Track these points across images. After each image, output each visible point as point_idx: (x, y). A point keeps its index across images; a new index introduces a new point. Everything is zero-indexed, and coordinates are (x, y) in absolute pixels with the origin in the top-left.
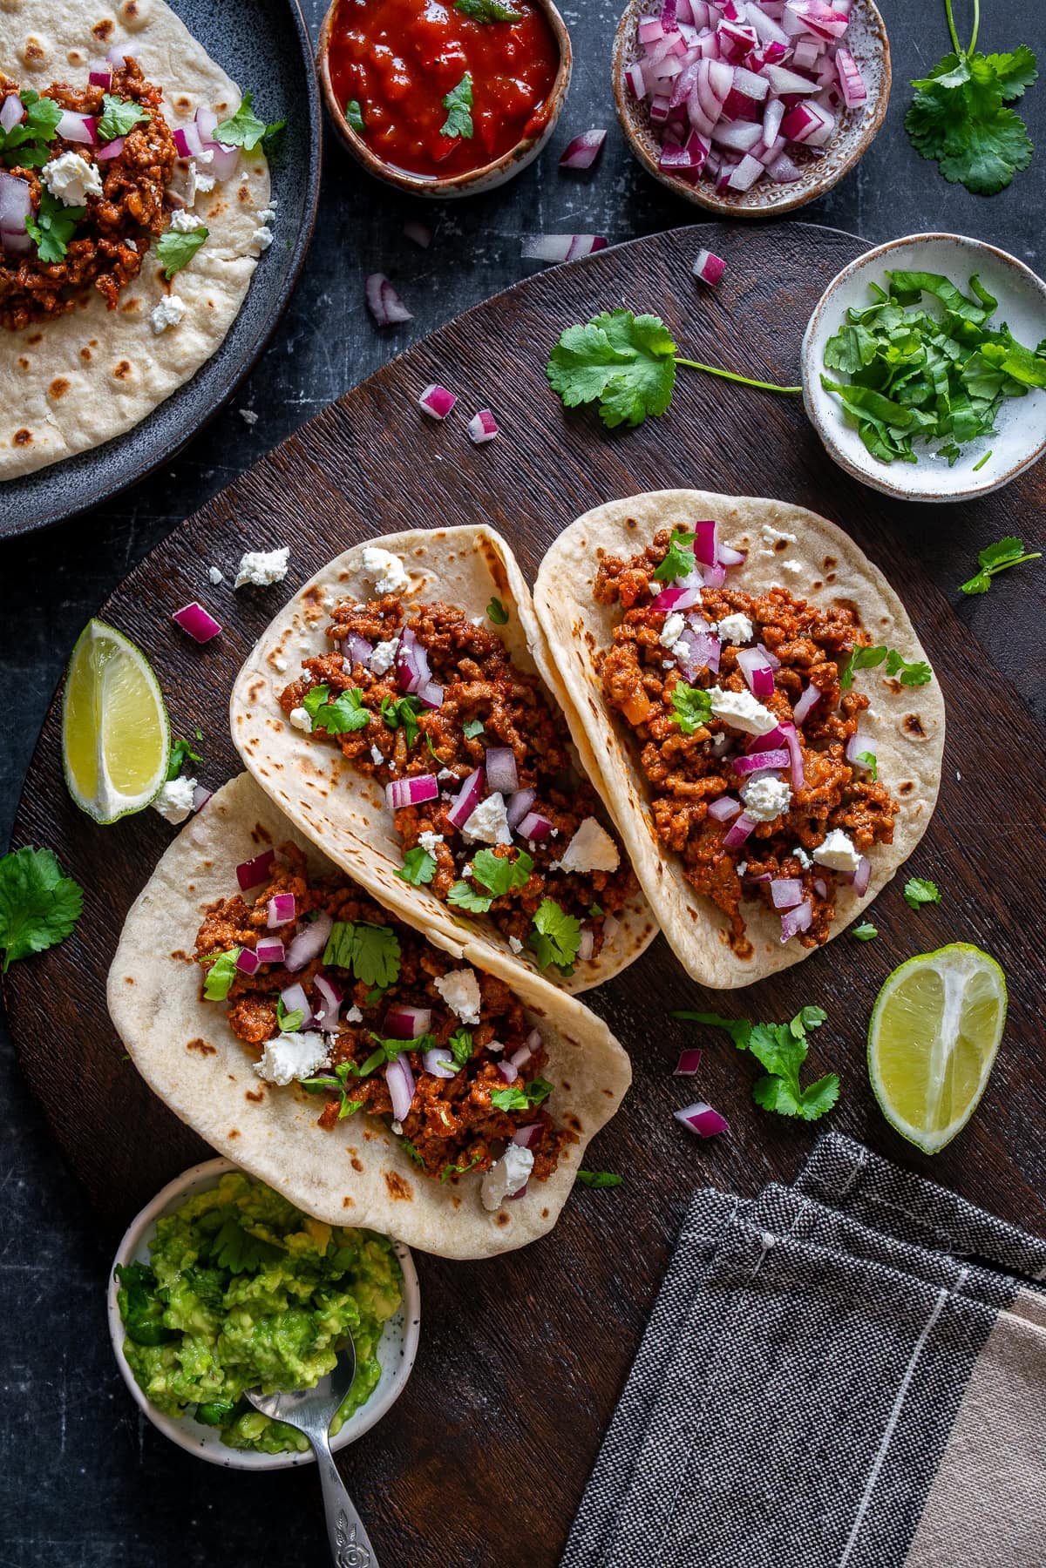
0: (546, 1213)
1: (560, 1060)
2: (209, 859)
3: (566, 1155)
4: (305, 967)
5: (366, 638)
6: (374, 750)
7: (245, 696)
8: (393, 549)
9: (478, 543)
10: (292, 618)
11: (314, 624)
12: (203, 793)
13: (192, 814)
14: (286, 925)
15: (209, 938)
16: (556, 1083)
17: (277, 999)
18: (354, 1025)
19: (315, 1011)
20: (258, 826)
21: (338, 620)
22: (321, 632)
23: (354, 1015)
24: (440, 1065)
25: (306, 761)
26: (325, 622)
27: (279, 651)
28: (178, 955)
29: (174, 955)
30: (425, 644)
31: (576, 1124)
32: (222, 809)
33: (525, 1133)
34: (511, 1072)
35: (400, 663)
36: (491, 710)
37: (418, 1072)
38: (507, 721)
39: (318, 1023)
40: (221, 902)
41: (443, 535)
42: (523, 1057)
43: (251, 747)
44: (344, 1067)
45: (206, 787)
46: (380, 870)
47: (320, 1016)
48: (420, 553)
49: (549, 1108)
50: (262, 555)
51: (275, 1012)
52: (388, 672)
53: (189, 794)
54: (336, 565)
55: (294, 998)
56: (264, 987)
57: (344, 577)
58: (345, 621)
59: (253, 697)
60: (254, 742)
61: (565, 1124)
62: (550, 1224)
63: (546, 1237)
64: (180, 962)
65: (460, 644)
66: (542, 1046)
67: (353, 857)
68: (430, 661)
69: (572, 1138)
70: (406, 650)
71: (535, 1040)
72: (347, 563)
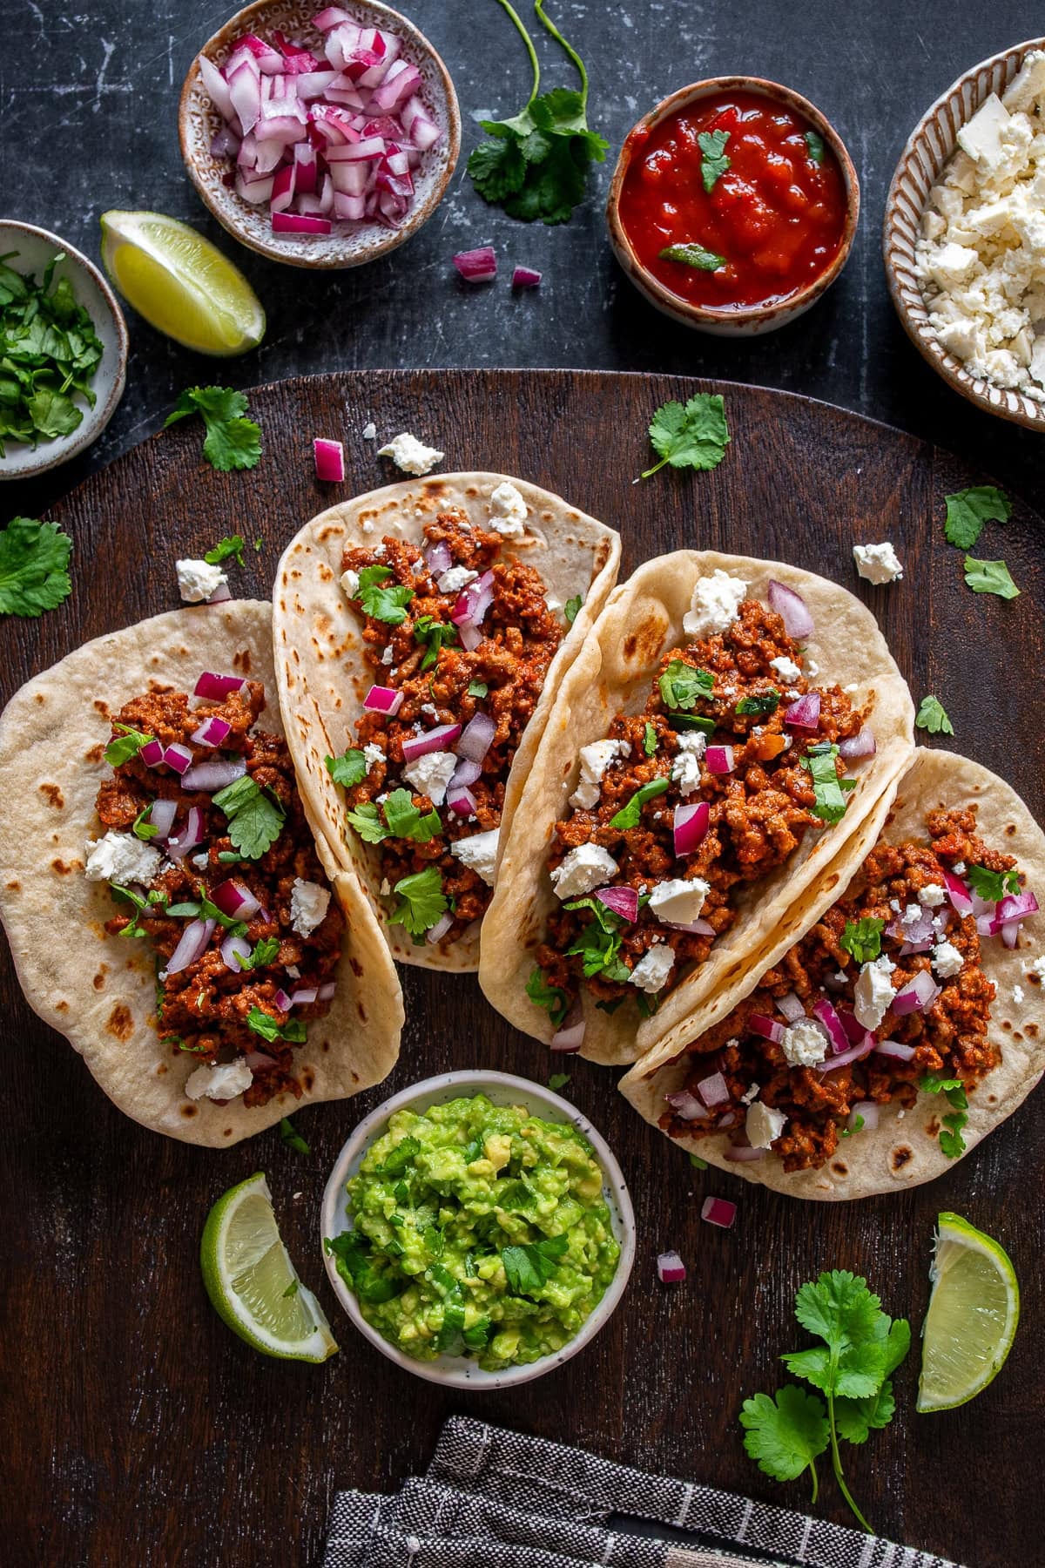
0: (228, 1132)
1: (338, 1022)
2: (188, 649)
3: (282, 1100)
4: (192, 793)
5: (452, 554)
6: (388, 650)
7: (319, 532)
8: (528, 498)
9: (600, 543)
10: (405, 496)
11: (419, 512)
12: (226, 592)
13: (203, 602)
14: (206, 748)
15: (137, 712)
16: (320, 1038)
17: (149, 801)
18: (194, 869)
19: (173, 834)
20: (246, 653)
21: (441, 522)
22: (422, 524)
23: (201, 860)
24: (236, 954)
25: (327, 620)
26: (432, 518)
27: (375, 514)
28: (101, 707)
29: (97, 704)
30: (496, 592)
31: (310, 1082)
32: (229, 617)
33: (259, 1059)
34: (287, 1004)
35: (465, 593)
36: (503, 685)
37: (213, 943)
38: (510, 704)
39: (168, 846)
40: (169, 689)
41: (576, 517)
42: (307, 997)
43: (290, 577)
44: (160, 896)
45: (232, 591)
46: (315, 752)
47: (173, 841)
48: (547, 518)
49: (297, 1053)
50: (419, 445)
51: (139, 811)
52: (449, 594)
53: (213, 584)
54: (470, 476)
55: (164, 811)
56: (149, 783)
57: (472, 492)
58: (446, 528)
59: (325, 536)
60: (295, 574)
61: (301, 1076)
62: (226, 1143)
63: (214, 1150)
64: (98, 713)
65: (524, 613)
66: (330, 1000)
67: (300, 727)
68: (489, 611)
69: (296, 1091)
70: (476, 587)
71: (328, 991)
72: (482, 482)
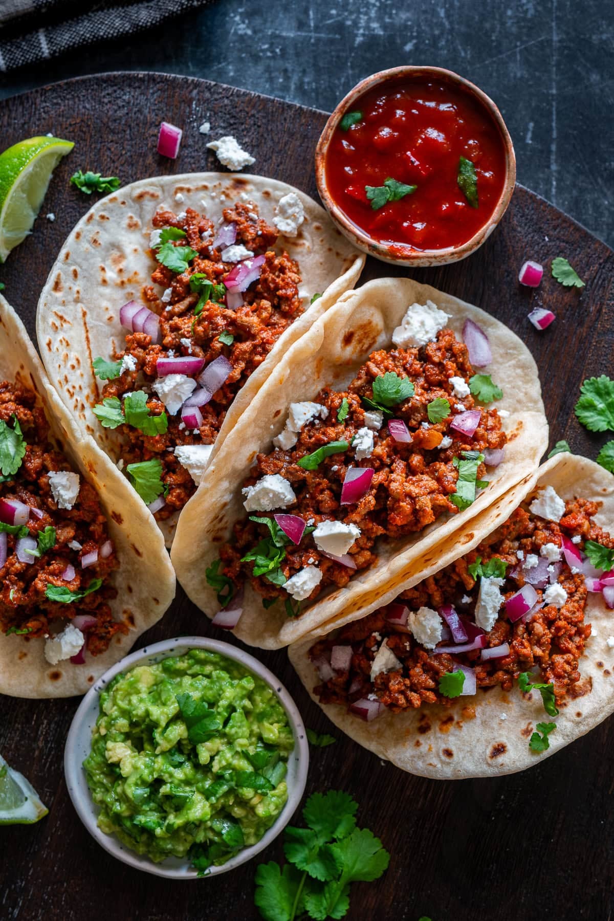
5: (238, 234)
7: (138, 192)
8: (308, 209)
10: (214, 183)
11: (223, 197)
21: (237, 209)
22: (223, 207)
26: (231, 204)
27: (189, 190)
30: (263, 272)
35: (239, 266)
36: (246, 340)
48: (318, 228)
52: (227, 263)
54: (269, 182)
57: (267, 194)
58: (239, 214)
59: (141, 196)
65: (281, 292)
68: (254, 284)
70: (249, 263)
72: (276, 188)
